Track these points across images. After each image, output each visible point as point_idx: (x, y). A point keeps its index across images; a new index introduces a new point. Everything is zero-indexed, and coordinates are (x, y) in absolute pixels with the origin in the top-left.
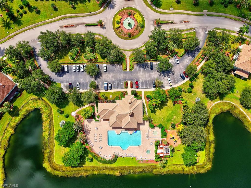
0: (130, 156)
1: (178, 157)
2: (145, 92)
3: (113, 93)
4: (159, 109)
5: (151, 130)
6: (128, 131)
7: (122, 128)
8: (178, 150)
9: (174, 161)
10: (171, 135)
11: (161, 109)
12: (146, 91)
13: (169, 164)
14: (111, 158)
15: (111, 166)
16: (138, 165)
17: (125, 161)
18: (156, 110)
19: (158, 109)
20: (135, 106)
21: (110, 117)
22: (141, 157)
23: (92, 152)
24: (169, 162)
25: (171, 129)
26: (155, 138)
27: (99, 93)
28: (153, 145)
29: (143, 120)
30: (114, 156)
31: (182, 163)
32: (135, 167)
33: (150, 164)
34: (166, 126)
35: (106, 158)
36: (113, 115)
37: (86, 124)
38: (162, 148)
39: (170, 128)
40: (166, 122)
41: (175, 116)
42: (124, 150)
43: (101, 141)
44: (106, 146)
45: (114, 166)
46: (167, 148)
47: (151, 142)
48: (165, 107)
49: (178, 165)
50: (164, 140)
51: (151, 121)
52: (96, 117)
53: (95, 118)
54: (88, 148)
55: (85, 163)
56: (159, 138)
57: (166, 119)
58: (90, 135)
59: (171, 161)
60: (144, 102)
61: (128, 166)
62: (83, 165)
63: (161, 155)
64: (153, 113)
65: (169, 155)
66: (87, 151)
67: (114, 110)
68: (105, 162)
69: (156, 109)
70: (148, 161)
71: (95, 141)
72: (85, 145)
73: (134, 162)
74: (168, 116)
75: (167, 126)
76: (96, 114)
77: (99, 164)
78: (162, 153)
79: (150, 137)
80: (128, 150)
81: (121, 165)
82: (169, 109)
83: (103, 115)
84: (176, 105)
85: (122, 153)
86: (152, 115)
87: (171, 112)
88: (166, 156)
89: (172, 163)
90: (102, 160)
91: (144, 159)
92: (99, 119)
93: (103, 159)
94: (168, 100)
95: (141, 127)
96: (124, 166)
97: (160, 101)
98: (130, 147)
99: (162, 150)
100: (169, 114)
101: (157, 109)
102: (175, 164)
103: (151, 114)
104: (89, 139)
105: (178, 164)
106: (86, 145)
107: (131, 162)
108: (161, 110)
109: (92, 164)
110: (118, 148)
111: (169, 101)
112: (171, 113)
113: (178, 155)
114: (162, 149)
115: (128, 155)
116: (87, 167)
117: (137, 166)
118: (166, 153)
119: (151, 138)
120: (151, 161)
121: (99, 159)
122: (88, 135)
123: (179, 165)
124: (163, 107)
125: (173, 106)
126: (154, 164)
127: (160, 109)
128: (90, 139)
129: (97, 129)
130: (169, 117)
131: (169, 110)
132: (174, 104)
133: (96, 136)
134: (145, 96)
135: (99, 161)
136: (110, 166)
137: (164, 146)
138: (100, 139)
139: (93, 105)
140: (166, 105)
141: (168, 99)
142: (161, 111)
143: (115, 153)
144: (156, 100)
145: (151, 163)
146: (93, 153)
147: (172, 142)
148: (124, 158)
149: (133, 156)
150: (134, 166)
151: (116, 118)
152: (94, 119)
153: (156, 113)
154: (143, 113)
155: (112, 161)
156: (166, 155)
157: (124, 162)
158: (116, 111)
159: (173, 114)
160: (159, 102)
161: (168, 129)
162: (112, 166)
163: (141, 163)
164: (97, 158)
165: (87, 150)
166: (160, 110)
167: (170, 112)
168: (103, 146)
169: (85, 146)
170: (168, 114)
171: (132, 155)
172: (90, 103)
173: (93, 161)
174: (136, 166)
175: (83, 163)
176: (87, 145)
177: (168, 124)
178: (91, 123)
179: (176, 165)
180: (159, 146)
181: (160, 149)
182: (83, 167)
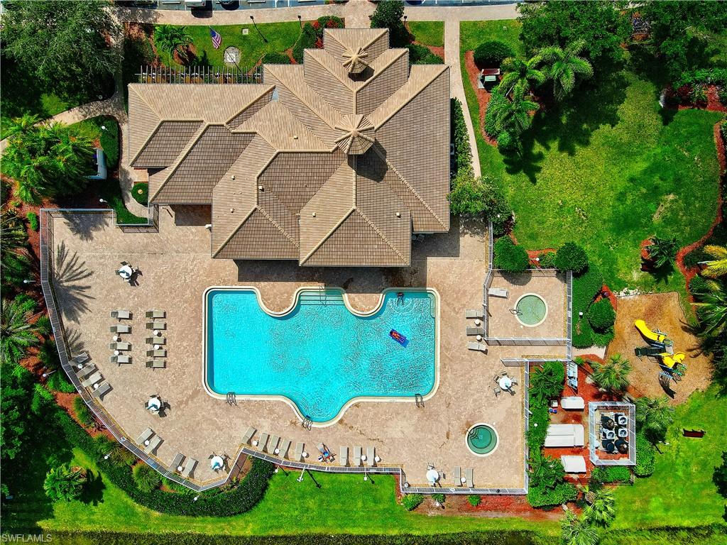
0: (355, 463)
1: (689, 475)
2: (467, 30)
3: (246, 32)
4: (561, 149)
5: (501, 287)
6: (345, 296)
7: (297, 262)
8: (687, 434)
9: (655, 502)
10: (641, 324)
11: (577, 147)
12: (475, 24)
13: (624, 525)
14: (222, 478)
15: (228, 533)
16: (410, 528)
17: (322, 501)
18: (543, 150)
19: (554, 145)
20: (394, 103)
21: (219, 185)
22: (432, 475)
23: (96, 436)
24: (625, 511)
25: (644, 287)
26: (530, 343)
27: (148, 29)
28: (513, 393)
29: (452, 215)
30: (248, 465)
31: (709, 521)
32: (392, 537)
33: (490, 522)
34: (611, 262)
35: (191, 475)
36: (239, 168)
37: (57, 243)
38: (576, 416)
39: (636, 275)
40: (608, 238)
41: (671, 197)
42: (314, 425)
43: (158, 363)
44: (192, 397)
45: (248, 532)
46: (611, 415)
47: (506, 370)
48: (605, 128)
49: (684, 534)
50: (595, 357)
51: (505, 227)
52: (130, 194)
53: (120, 204)
54: (72, 407)
55: (51, 509)
56: (558, 344)
57: (607, 213)
58: (82, 316)
59: (637, 505)
60: (458, 93)
61: (339, 531)
62: (41, 524)
63: (573, 464)
64: (523, 177)
65: (624, 461)
66: (60, 428)
67: (242, 128)
68: (185, 504)
69: (538, 148)
70: (478, 502)
71: (121, 359)
72: (50, 384)
73: (381, 507)
74: (621, 197)
75: (614, 261)
76: (126, 173)
77: (147, 516)
78: (576, 450)
79: (494, 336)
80: (341, 422)
81: (297, 522)
82: (629, 144)
83: (169, 171)
84: (684, 119)
85: (299, 444)
86: (513, 186)
87: (644, 165)
88: (604, 467)
89: (643, 522)
90: (167, 488)
91: (453, 491)
92: (145, 213)
93: (170, 483)
94: (625, 85)
95: (435, 265)
96: (317, 530)
97: (584, 54)
98: (357, 405)
99: (580, 428)
100: (632, 180)
101: (548, 148)
102: (664, 524)
103: (508, 178)
104: (80, 346)
105: (683, 528)
106: (57, 386)
107: (360, 504)
108: (572, 153)
109: (94, 517)
110: (271, 411)
111: (629, 92)
112: (645, 172)
113: (687, 465)
114: (578, 419)
115: (341, 462)
116: (65, 534)
117: (403, 532)
118: (601, 448)
119: (499, 343)
120: (503, 501)
121: (142, 486)
122: (72, 315)
123: (689, 529)
124: (587, 134)
125: (660, 123)
126: (516, 522)
127: (566, 147)
128: (86, 349)
129: (133, 279)
130: (629, 202)
131: (631, 155)
132: (667, 115)
133: (122, 328)
134: (464, 54)
135: (140, 498)
136: (221, 533)
137: (594, 404)
138: (149, 347)
139: (109, 110)
140: (613, 121)
141: (624, 73)
142: (578, 158)
143: (254, 443)
144: (558, 50)
145: (500, 516)
146: (102, 440)
147: (644, 376)
148: (318, 478)
149: (375, 465)
150: (379, 532)
151: (253, 187)
152: (111, 204)
153: (537, 175)
154: (454, 167)
155: (235, 498)
156: (603, 462)
157: (311, 503)
158: (255, 139)
159: (656, 180)
160: (578, 60)
161: (622, 285)
162: (234, 533)
163: (431, 513)
164: (131, 480)
165: (64, 420)
166: (565, 154)
167: (639, 166)
168: (171, 396)
169: (47, 396)
170: (621, 184)
171: (370, 463)
172: (87, 102)
173: (105, 497)
174: (394, 532)
175: (35, 506)
176: (63, 384)
177: (621, 251)
178: (94, 234)
179: (668, 529)
180: (555, 404)
181: (565, 421)
182: (39, 531)
